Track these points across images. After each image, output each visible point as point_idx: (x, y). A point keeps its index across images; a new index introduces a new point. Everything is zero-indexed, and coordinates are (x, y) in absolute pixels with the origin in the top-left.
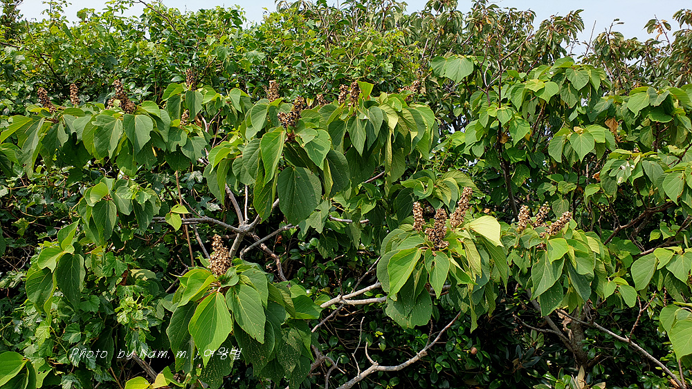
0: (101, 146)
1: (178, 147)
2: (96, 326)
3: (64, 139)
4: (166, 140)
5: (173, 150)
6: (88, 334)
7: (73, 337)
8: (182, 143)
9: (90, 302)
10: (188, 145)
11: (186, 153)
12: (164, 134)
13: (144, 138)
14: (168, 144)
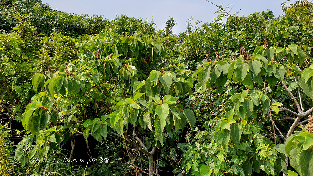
0: (238, 76)
1: (273, 74)
2: (244, 157)
3: (218, 75)
4: (267, 71)
5: (270, 75)
6: (242, 161)
7: (235, 161)
8: (274, 72)
9: (242, 145)
10: (277, 73)
11: (277, 76)
12: (266, 68)
13: (257, 71)
14: (268, 73)
